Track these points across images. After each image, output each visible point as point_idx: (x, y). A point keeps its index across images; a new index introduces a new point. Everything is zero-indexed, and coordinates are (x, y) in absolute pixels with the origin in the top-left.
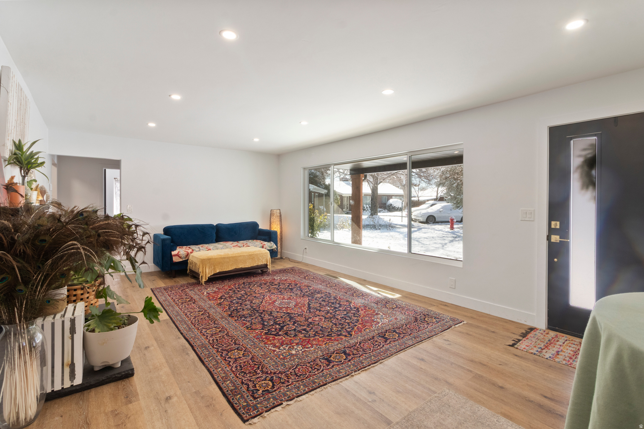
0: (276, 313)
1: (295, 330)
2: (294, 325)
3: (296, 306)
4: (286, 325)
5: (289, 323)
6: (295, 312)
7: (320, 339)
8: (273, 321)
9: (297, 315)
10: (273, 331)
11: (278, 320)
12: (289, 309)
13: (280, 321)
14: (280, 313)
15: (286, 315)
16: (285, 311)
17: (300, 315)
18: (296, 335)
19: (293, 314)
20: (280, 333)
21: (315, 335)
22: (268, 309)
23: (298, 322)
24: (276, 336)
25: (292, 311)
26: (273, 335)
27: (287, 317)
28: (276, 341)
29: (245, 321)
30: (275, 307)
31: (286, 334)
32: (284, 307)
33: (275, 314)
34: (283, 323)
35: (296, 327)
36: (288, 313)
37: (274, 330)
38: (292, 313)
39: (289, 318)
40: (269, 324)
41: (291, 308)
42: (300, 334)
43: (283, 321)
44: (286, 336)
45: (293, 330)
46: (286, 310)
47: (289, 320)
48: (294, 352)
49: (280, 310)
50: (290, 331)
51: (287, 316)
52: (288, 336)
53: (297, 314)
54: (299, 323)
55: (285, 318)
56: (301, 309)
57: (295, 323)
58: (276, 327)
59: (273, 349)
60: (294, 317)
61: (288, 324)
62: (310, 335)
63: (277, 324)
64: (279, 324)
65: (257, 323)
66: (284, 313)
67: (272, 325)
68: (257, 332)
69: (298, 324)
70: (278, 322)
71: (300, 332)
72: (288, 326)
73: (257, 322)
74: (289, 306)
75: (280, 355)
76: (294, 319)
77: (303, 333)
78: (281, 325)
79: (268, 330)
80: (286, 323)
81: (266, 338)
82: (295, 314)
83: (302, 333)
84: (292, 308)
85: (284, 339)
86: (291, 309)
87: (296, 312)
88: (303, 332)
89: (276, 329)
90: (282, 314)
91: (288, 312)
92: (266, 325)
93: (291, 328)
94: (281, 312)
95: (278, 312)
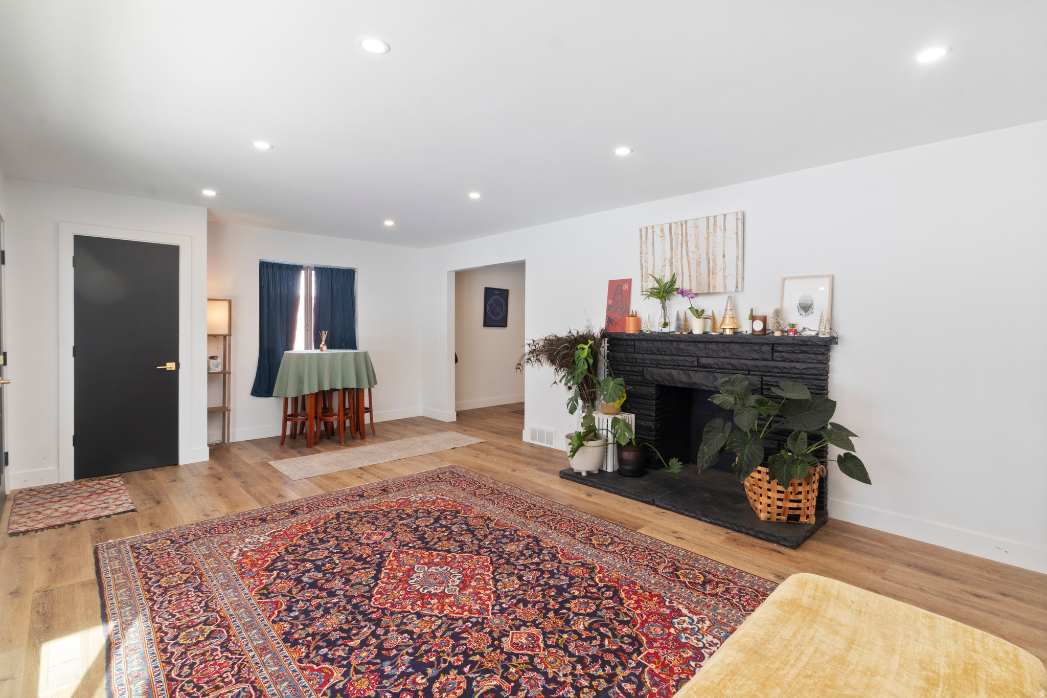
0: (451, 548)
1: (417, 518)
2: (418, 526)
3: (409, 570)
4: (431, 524)
5: (426, 529)
6: (414, 552)
7: (384, 508)
8: (454, 531)
9: (410, 545)
10: (449, 515)
11: (446, 534)
12: (426, 560)
13: (441, 532)
14: (444, 549)
15: (432, 543)
16: (434, 553)
17: (404, 546)
18: (416, 511)
19: (417, 547)
20: (438, 513)
21: (389, 513)
22: (472, 557)
23: (410, 531)
24: (443, 510)
25: (420, 556)
26: (448, 511)
27: (429, 540)
28: (443, 504)
29: (502, 530)
30: (458, 566)
31: (429, 513)
32: (436, 565)
33: (453, 546)
34: (435, 528)
35: (414, 523)
36: (428, 549)
37: (449, 517)
38: (419, 548)
39: (426, 538)
40: (459, 526)
41: (422, 564)
42: (410, 513)
43: (436, 532)
44: (430, 510)
45: (420, 518)
46: (433, 556)
47: (425, 533)
48: (420, 495)
49: (446, 558)
50: (424, 517)
51: (429, 542)
52: (428, 510)
53: (410, 547)
54: (408, 530)
55: (434, 538)
56: (398, 561)
57: (416, 529)
58: (447, 522)
59: (445, 497)
60: (416, 541)
61: (427, 526)
62: (397, 512)
63: (446, 526)
64: (442, 526)
65: (479, 526)
66: (435, 550)
67: (454, 524)
68: (471, 513)
69: (411, 528)
70: (444, 529)
71: (409, 516)
72: (428, 524)
73: (479, 528)
74: (427, 568)
75: (436, 492)
76: (417, 536)
77: (405, 514)
78: (438, 525)
79: (456, 517)
80: (430, 528)
81: (456, 507)
82: (414, 547)
83: (407, 514)
84: (419, 563)
85: (432, 507)
86: (422, 562)
87: (412, 552)
88: (406, 516)
89: (445, 518)
90: (440, 546)
91: (427, 551)
92: (462, 524)
93: (423, 520)
94: (442, 551)
95: (449, 551)
